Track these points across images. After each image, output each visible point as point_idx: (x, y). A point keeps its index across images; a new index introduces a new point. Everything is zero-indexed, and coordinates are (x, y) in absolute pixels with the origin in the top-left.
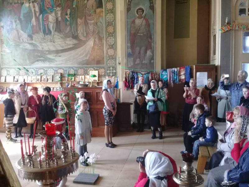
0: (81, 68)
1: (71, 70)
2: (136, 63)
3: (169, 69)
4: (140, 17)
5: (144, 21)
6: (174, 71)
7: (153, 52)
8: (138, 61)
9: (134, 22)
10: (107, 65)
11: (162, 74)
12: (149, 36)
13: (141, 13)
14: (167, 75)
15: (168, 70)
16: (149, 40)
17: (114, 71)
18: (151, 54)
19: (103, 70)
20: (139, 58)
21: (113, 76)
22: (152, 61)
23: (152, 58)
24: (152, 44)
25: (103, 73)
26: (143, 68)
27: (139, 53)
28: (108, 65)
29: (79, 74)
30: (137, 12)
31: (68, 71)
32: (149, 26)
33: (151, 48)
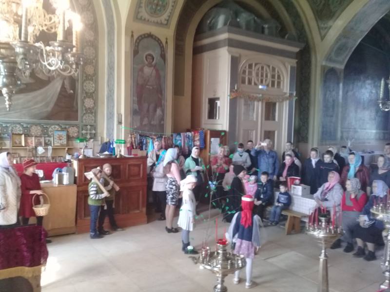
0: (36, 125)
1: (16, 126)
2: (144, 123)
3: (184, 133)
4: (150, 65)
5: (154, 72)
6: (189, 136)
7: (163, 111)
8: (146, 121)
9: (141, 70)
10: (82, 122)
11: (175, 139)
12: (160, 91)
13: (151, 61)
14: (181, 140)
15: (182, 134)
16: (159, 95)
17: (93, 132)
18: (161, 113)
19: (76, 129)
20: (148, 117)
21: (91, 138)
22: (162, 122)
23: (162, 119)
24: (163, 102)
25: (76, 134)
26: (152, 131)
27: (148, 111)
28: (84, 121)
29: (33, 134)
30: (146, 57)
31: (10, 129)
32: (160, 78)
33: (161, 106)
